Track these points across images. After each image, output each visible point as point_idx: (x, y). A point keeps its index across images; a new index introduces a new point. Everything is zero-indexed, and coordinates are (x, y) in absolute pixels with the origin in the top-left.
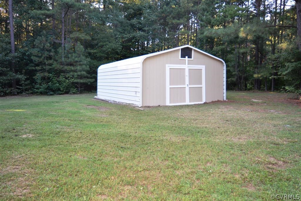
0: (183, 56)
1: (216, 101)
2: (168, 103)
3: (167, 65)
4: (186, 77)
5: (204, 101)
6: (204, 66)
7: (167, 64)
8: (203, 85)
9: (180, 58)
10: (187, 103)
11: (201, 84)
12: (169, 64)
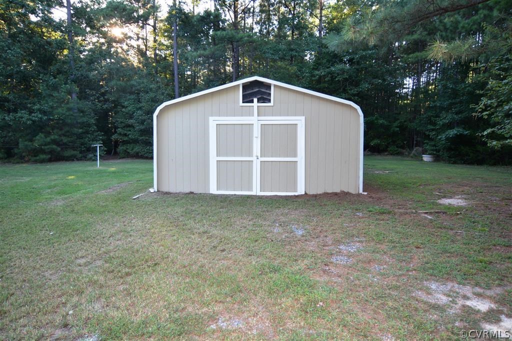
0: (247, 99)
1: (336, 194)
2: (213, 190)
3: (211, 119)
4: (255, 140)
5: (301, 191)
6: (303, 118)
7: (212, 116)
8: (301, 158)
9: (241, 104)
10: (256, 191)
11: (295, 155)
12: (216, 116)
